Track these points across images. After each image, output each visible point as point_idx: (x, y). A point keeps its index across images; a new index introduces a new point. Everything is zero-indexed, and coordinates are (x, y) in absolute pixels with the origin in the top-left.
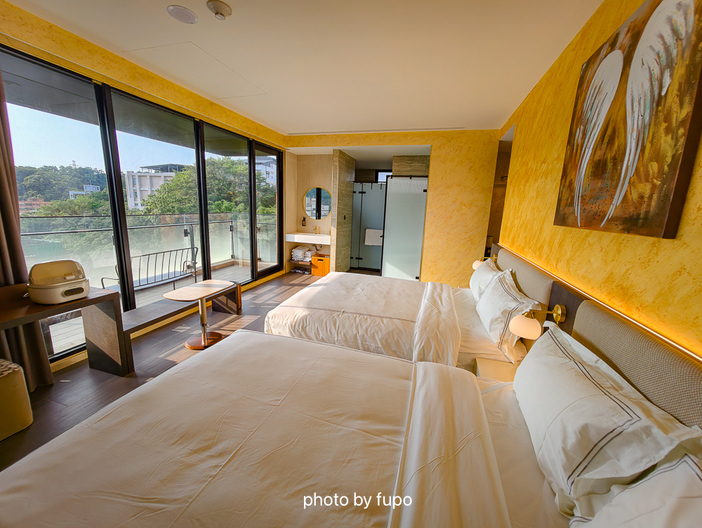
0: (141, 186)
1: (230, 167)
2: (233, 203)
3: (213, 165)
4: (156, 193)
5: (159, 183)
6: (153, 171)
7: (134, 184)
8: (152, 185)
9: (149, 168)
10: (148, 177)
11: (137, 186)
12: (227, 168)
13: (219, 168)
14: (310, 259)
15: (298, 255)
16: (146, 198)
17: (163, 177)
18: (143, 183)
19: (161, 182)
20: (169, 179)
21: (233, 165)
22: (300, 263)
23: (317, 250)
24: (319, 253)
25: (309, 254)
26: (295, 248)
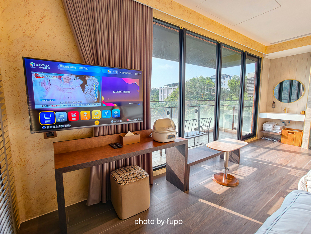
0: (164, 93)
1: (202, 82)
2: (203, 99)
3: (195, 81)
4: (170, 96)
5: (171, 91)
6: (169, 86)
7: (162, 93)
8: (168, 93)
9: (167, 85)
10: (167, 89)
11: (163, 93)
12: (201, 82)
13: (197, 82)
14: (280, 131)
15: (268, 127)
16: (166, 98)
17: (172, 89)
18: (165, 92)
19: (172, 91)
20: (175, 89)
21: (204, 80)
22: (271, 133)
23: (286, 125)
24: (287, 127)
25: (278, 128)
26: (265, 122)
